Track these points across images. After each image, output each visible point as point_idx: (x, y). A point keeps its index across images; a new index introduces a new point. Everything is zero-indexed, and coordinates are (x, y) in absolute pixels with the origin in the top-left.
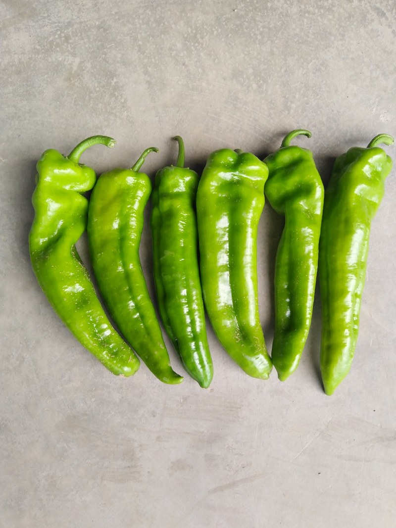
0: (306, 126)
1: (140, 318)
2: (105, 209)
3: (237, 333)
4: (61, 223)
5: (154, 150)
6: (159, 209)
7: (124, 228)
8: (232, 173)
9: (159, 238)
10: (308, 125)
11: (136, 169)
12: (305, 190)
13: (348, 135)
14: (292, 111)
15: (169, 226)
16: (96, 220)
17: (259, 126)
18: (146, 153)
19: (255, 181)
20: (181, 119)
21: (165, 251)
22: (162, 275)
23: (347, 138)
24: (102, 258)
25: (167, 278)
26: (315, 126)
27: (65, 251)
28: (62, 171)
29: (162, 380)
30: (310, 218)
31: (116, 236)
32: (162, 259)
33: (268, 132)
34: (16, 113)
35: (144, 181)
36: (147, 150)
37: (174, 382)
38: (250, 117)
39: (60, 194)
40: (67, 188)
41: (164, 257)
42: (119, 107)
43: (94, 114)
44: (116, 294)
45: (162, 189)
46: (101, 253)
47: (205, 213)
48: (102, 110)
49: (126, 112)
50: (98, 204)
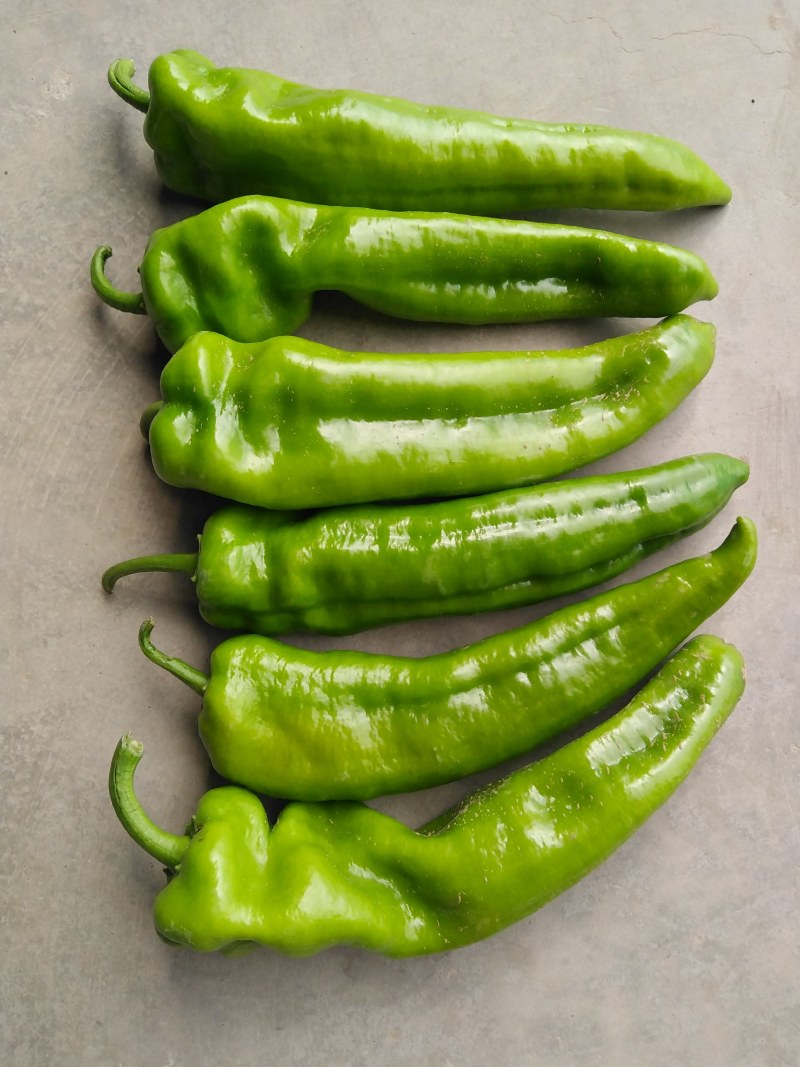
0: (78, 266)
1: (597, 639)
2: (318, 752)
3: (615, 396)
4: (356, 870)
5: (145, 633)
6: (311, 608)
7: (367, 699)
8: (217, 413)
9: (389, 599)
10: (76, 262)
11: (198, 679)
12: (258, 241)
13: (103, 169)
14: (39, 301)
15: (358, 576)
16: (343, 776)
17: (75, 378)
18: (156, 655)
19: (235, 362)
20: (55, 578)
21: (424, 581)
22: (486, 586)
23: (113, 171)
24: (449, 749)
25: (493, 570)
26: (79, 247)
27: (438, 853)
28: (219, 875)
29: (750, 569)
30: (328, 227)
31: (385, 714)
32: (443, 590)
33: (92, 356)
34: (32, 1042)
35: (237, 652)
36: (147, 653)
37: (752, 538)
38: (52, 402)
39: (281, 880)
40: (262, 858)
41: (440, 584)
42: (19, 747)
43: (38, 815)
44: (539, 704)
45: (259, 601)
46: (433, 754)
47: (324, 481)
48: (25, 795)
49: (32, 728)
50: (301, 773)
